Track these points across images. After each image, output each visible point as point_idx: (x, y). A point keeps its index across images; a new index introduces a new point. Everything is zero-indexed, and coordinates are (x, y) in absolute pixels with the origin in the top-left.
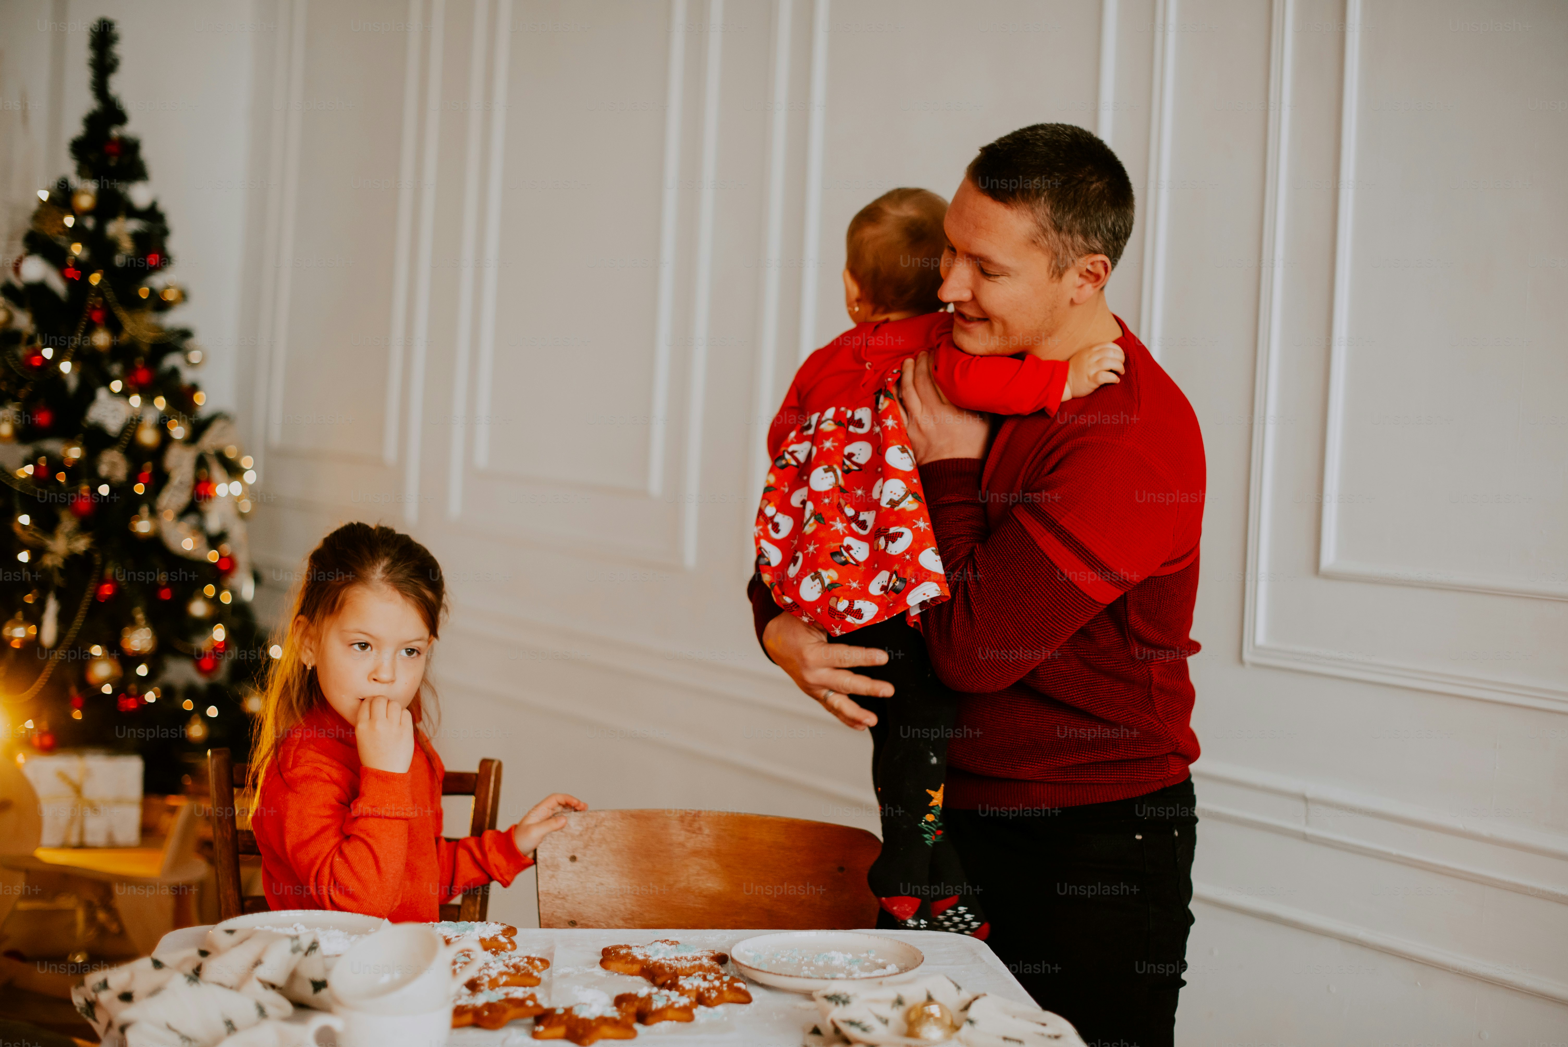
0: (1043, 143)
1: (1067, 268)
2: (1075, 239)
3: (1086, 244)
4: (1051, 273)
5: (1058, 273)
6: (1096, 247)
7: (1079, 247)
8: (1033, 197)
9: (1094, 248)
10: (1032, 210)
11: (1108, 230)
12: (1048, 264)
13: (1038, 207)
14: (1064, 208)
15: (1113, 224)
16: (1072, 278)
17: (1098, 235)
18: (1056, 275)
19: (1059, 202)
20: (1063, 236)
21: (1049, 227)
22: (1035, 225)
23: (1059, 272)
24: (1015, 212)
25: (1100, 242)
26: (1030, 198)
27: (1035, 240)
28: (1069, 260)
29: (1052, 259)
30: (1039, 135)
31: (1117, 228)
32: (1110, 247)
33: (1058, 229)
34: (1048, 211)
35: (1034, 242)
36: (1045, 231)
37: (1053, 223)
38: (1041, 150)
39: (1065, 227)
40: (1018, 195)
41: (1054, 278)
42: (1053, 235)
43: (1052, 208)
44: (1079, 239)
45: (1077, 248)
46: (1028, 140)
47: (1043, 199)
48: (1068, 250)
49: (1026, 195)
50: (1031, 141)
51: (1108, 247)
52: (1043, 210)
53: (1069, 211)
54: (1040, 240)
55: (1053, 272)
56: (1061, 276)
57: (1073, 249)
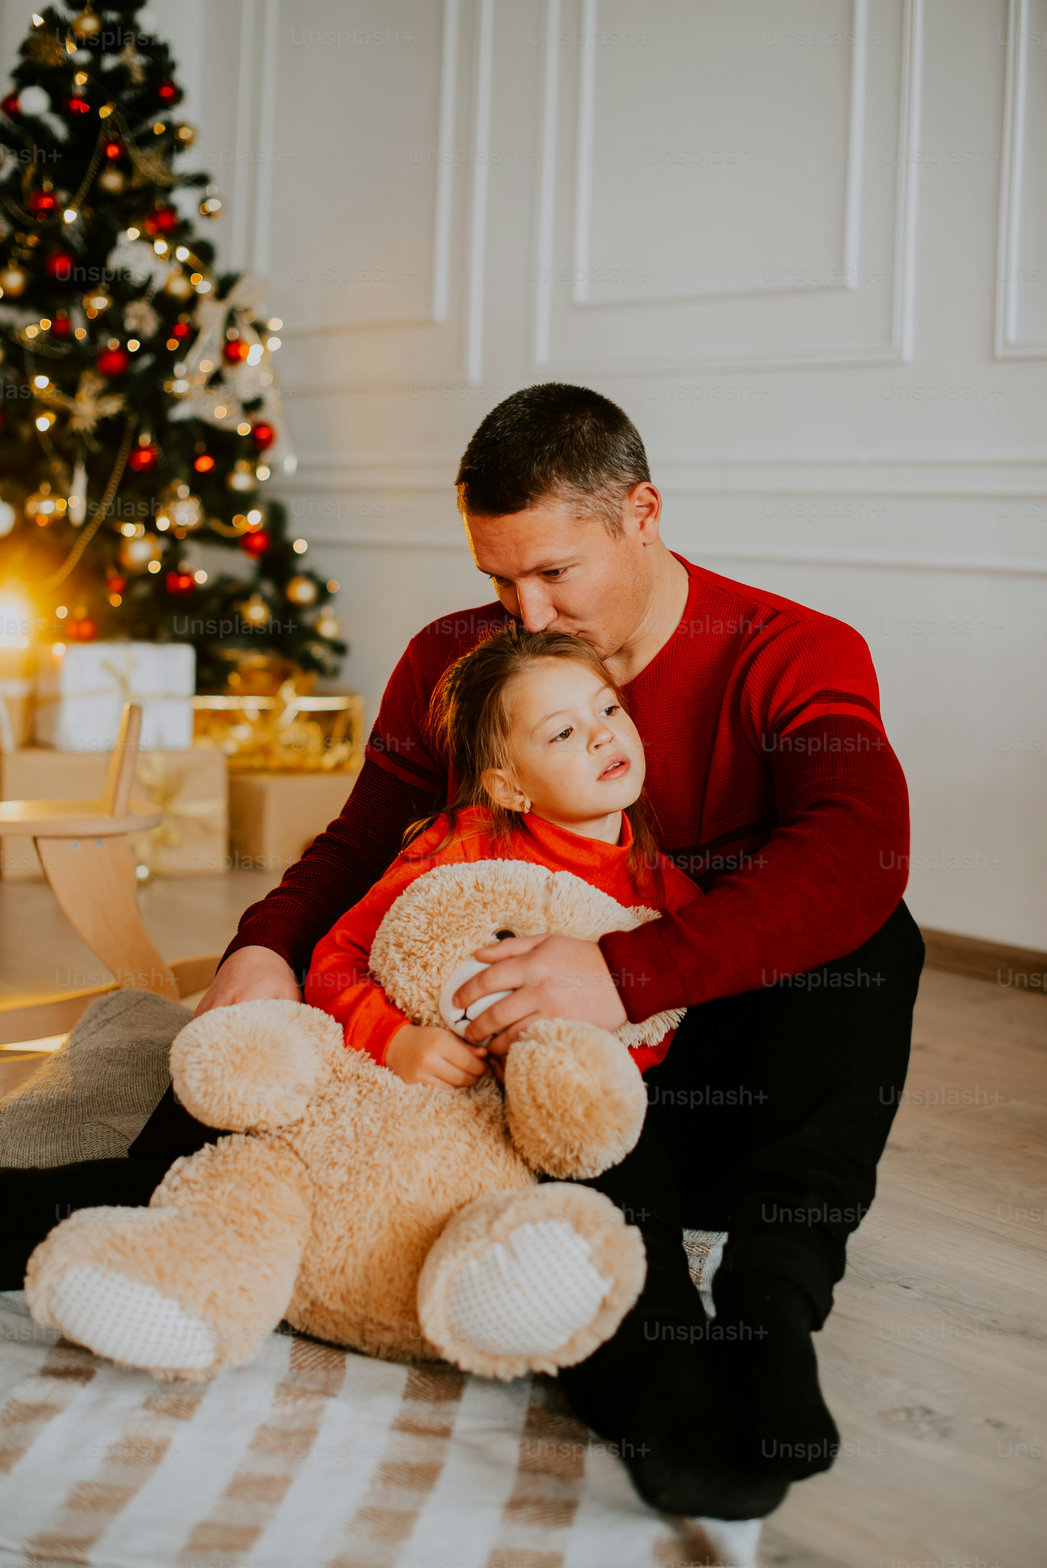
0: (510, 431)
1: (620, 518)
2: (609, 487)
3: (621, 484)
4: (612, 535)
5: (616, 528)
6: (630, 480)
7: (617, 492)
8: (546, 485)
9: (629, 483)
10: (556, 495)
11: (628, 455)
12: (604, 529)
13: (558, 488)
14: (580, 470)
15: (627, 446)
16: (631, 524)
17: (625, 467)
18: (617, 532)
19: (571, 469)
20: (598, 493)
21: (581, 496)
22: (568, 504)
23: (618, 528)
24: (540, 508)
25: (630, 473)
26: (544, 487)
27: (580, 516)
28: (618, 511)
29: (603, 520)
30: (499, 428)
31: (632, 447)
32: (639, 469)
33: (590, 491)
34: (570, 484)
35: (579, 518)
36: (580, 501)
37: (582, 490)
38: (514, 438)
39: (594, 486)
40: (531, 494)
41: (618, 537)
42: (589, 499)
43: (569, 479)
44: (613, 484)
45: (616, 494)
46: (494, 439)
47: (556, 479)
48: (610, 502)
49: (539, 488)
50: (498, 439)
51: (638, 471)
52: (564, 487)
53: (587, 469)
54: (583, 512)
55: (614, 532)
56: (621, 530)
57: (614, 497)
